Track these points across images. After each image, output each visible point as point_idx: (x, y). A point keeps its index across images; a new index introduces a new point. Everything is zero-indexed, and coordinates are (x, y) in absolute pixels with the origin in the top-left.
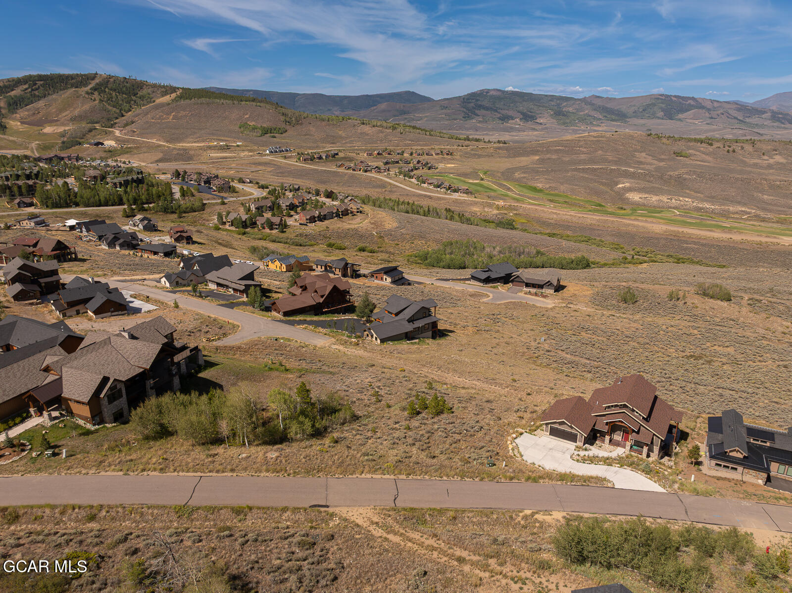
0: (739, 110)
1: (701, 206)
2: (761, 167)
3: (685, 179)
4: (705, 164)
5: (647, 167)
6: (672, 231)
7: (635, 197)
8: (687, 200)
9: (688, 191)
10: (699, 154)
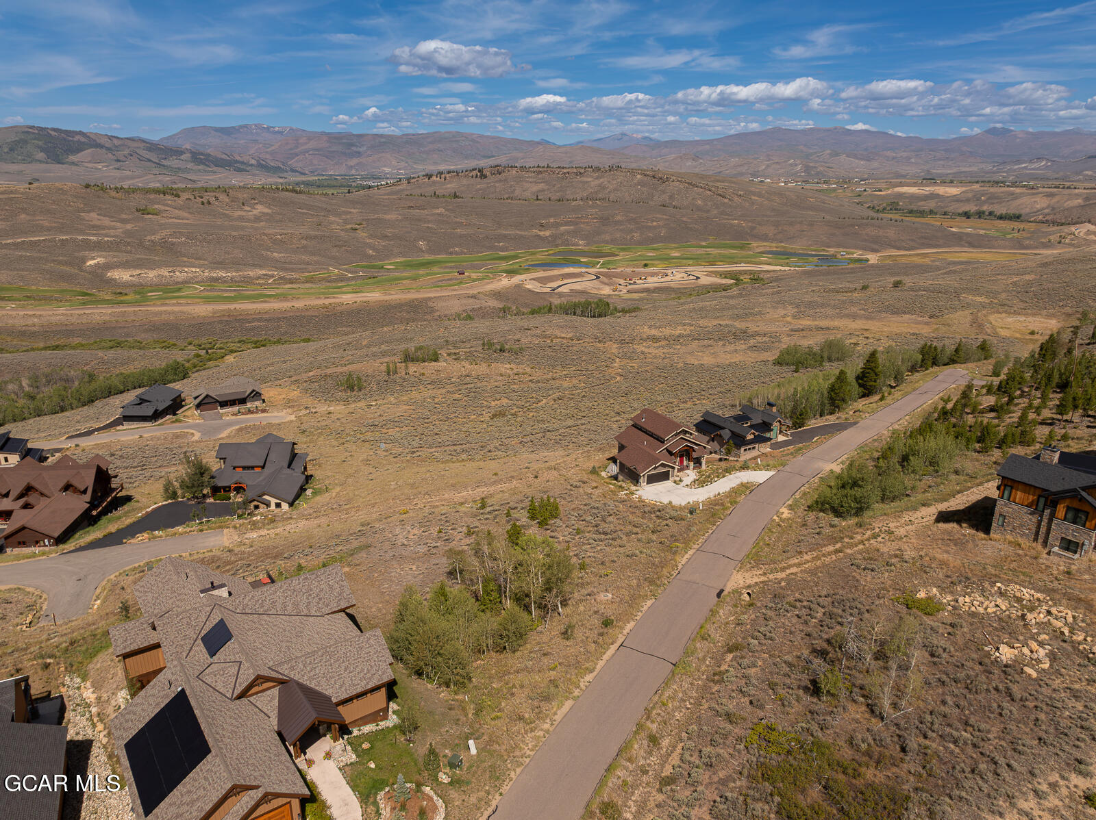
0: (149, 149)
1: (215, 275)
2: (249, 220)
3: (173, 244)
4: (185, 221)
5: (112, 232)
6: (222, 311)
7: (123, 276)
8: (194, 270)
9: (185, 259)
10: (169, 209)
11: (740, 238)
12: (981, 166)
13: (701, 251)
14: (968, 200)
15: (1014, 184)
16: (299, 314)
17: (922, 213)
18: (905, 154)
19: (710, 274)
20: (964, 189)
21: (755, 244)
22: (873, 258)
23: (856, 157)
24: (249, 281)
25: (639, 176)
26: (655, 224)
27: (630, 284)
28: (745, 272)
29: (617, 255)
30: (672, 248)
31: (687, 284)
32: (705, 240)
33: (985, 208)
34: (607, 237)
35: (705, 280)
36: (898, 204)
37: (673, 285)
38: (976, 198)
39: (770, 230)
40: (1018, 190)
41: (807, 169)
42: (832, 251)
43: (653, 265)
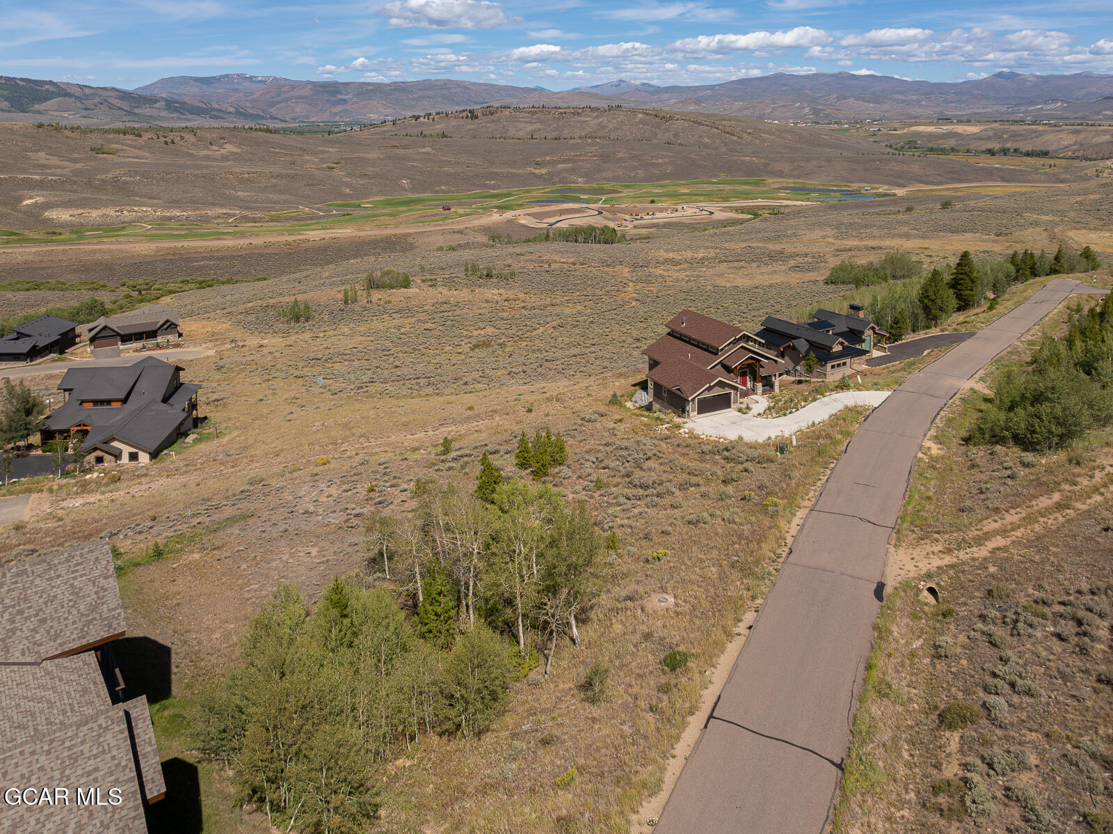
0: (122, 98)
1: (168, 214)
2: (215, 160)
3: (126, 183)
4: (143, 161)
5: (60, 171)
7: (62, 215)
8: (145, 209)
9: (137, 199)
10: (127, 148)
11: (755, 174)
12: (995, 108)
13: (711, 188)
14: (989, 138)
15: (1034, 123)
16: (256, 252)
17: (943, 151)
18: (915, 97)
19: (724, 209)
20: (983, 127)
21: (770, 181)
22: (900, 192)
23: (864, 100)
24: (207, 219)
25: (640, 115)
26: (660, 161)
27: (636, 219)
28: (763, 207)
29: (620, 192)
30: (680, 185)
31: (700, 219)
32: (716, 176)
33: (1008, 145)
34: (609, 174)
35: (719, 216)
36: (915, 142)
37: (684, 220)
38: (998, 136)
39: (786, 167)
40: (1040, 128)
41: (816, 112)
42: (855, 186)
43: (661, 202)
